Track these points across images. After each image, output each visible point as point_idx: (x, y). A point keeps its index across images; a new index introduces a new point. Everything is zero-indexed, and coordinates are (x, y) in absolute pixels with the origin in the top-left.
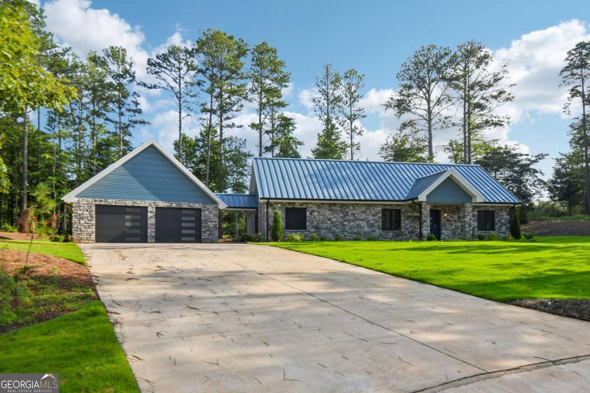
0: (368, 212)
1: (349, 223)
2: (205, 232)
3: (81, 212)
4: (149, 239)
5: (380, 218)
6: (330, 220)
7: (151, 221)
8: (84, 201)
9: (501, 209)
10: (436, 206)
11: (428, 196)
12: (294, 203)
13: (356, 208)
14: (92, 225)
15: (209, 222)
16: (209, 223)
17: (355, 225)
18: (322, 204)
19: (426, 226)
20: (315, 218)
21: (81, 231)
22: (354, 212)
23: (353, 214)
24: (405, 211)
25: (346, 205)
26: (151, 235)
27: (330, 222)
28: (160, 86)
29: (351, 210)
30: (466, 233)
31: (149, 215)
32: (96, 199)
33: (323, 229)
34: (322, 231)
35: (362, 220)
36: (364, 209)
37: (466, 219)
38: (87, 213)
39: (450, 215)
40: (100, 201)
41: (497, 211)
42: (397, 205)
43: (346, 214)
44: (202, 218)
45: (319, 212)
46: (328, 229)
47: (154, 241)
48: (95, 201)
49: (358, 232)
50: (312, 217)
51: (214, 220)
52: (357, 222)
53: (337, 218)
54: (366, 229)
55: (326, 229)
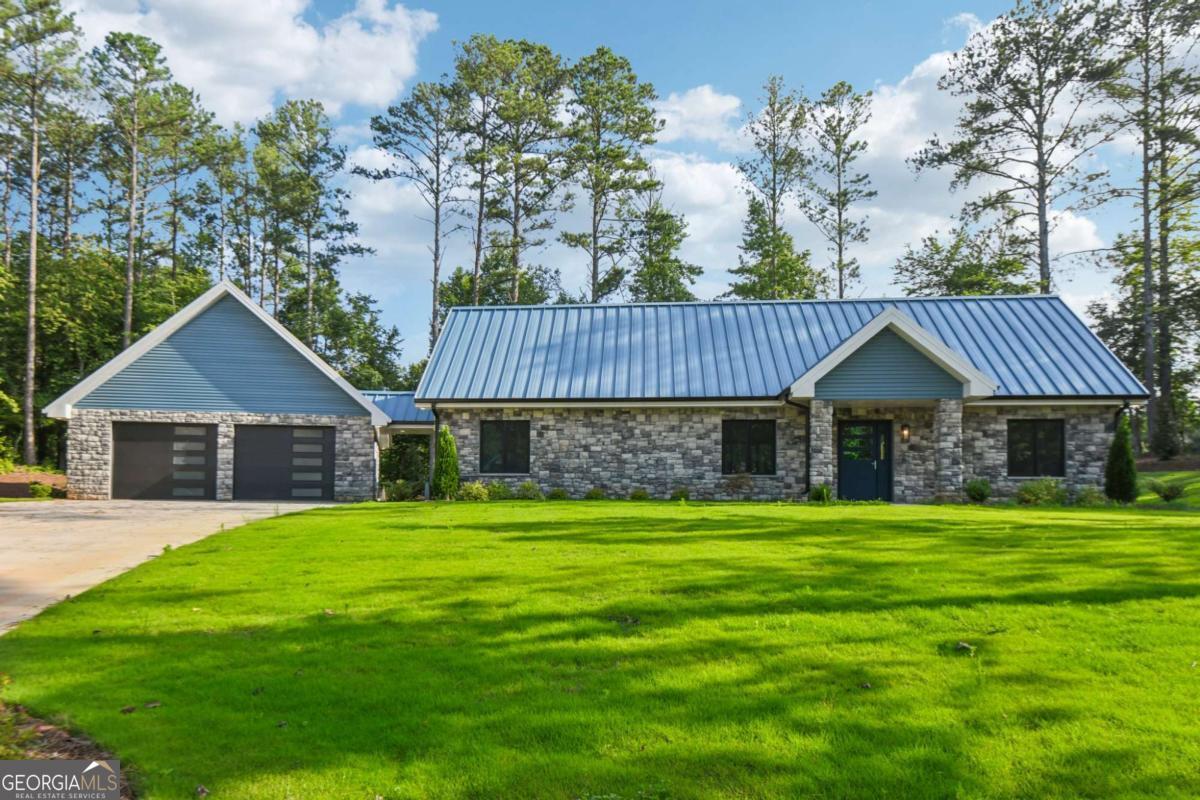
0: (686, 429)
1: (635, 455)
2: (341, 478)
3: (84, 437)
4: (219, 491)
5: (716, 443)
6: (586, 448)
7: (225, 454)
8: (90, 415)
9: (1086, 415)
10: (877, 411)
11: (818, 384)
12: (501, 410)
13: (655, 418)
14: (105, 464)
15: (352, 455)
16: (351, 458)
17: (651, 462)
18: (569, 410)
19: (821, 463)
20: (550, 444)
21: (83, 475)
22: (648, 428)
23: (647, 435)
24: (788, 425)
25: (628, 412)
26: (223, 483)
27: (586, 454)
28: (398, 172)
29: (641, 423)
30: (943, 483)
31: (221, 441)
32: (114, 411)
33: (568, 472)
34: (566, 475)
35: (670, 449)
36: (674, 420)
37: (943, 445)
38: (96, 439)
39: (921, 432)
40: (122, 414)
41: (1073, 421)
42: (764, 410)
43: (627, 435)
44: (337, 446)
45: (560, 431)
46: (582, 472)
47: (230, 497)
48: (112, 414)
49: (656, 478)
50: (544, 442)
51: (363, 451)
52: (656, 455)
53: (604, 443)
54: (680, 471)
55: (574, 470)
